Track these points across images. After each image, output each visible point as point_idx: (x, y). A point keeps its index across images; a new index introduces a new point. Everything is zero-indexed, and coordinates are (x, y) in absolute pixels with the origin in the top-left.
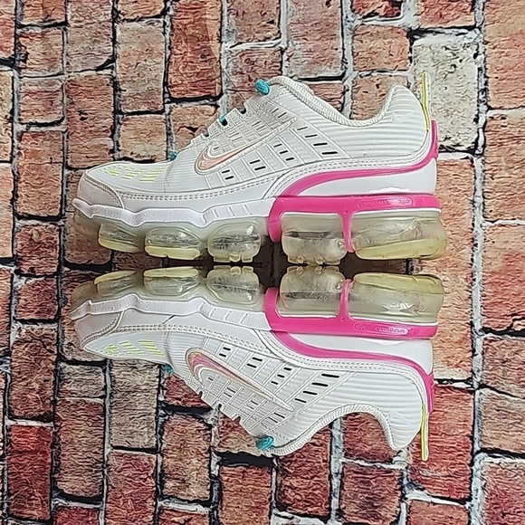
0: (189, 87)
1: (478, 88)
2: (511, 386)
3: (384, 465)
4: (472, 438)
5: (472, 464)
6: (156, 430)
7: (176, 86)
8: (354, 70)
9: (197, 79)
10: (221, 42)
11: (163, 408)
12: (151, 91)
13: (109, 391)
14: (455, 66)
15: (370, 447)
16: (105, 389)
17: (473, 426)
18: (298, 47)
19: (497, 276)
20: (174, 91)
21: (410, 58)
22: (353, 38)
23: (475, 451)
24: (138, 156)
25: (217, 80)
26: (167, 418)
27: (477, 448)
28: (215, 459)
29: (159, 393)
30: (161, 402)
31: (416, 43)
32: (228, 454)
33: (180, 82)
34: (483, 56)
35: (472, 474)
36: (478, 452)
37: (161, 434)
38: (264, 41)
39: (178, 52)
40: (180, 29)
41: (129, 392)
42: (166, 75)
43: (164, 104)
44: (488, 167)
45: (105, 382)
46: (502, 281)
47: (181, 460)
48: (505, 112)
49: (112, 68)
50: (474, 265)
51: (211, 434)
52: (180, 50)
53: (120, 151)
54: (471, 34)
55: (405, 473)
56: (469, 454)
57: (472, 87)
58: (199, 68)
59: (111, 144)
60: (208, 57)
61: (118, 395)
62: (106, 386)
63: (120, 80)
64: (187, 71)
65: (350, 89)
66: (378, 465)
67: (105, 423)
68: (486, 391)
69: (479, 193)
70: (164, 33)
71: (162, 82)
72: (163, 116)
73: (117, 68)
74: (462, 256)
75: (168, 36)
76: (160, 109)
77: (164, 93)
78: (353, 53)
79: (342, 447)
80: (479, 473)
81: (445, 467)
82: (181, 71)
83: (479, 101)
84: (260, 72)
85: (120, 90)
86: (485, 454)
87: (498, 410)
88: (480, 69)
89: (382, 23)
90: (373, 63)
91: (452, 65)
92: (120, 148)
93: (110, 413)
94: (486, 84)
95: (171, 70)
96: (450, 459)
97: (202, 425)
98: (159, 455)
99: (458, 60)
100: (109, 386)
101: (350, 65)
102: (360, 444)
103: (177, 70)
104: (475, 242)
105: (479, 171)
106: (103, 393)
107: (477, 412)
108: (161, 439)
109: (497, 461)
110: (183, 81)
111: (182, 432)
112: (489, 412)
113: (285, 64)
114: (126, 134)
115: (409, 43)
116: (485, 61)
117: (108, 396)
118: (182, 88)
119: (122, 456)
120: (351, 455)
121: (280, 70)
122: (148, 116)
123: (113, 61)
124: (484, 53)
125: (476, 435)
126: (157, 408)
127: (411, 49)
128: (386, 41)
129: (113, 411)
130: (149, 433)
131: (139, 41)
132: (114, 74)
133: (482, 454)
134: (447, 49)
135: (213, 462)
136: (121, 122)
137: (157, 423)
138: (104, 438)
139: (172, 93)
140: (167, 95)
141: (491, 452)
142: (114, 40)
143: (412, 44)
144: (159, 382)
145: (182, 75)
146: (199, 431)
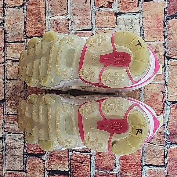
0: (34, 33)
1: (140, 34)
2: (155, 141)
3: (110, 172)
4: (142, 161)
5: (142, 170)
6: (23, 163)
7: (29, 32)
8: (96, 27)
9: (37, 30)
10: (46, 16)
11: (26, 155)
12: (19, 34)
13: (4, 148)
14: (132, 26)
15: (105, 166)
16: (3, 148)
17: (142, 156)
18: (75, 18)
19: (149, 102)
20: (28, 34)
21: (116, 23)
22: (95, 15)
23: (143, 165)
24: (14, 58)
25: (44, 30)
26: (27, 158)
27: (144, 164)
28: (47, 173)
29: (24, 149)
30: (25, 152)
31: (118, 17)
32: (52, 171)
33: (30, 31)
34: (142, 23)
35: (142, 174)
36: (144, 166)
37: (26, 164)
38: (62, 16)
39: (29, 19)
40: (30, 11)
41: (12, 149)
42: (25, 28)
43: (24, 39)
45: (3, 145)
46: (151, 103)
47: (33, 174)
48: (150, 43)
49: (3, 25)
50: (141, 98)
51: (45, 164)
52: (30, 19)
53: (7, 56)
54: (138, 15)
55: (118, 175)
56: (141, 167)
57: (138, 34)
58: (38, 25)
59: (3, 54)
60: (41, 22)
61: (8, 150)
62: (3, 147)
63: (7, 30)
64: (33, 27)
65: (95, 34)
66: (108, 172)
67: (3, 161)
70: (24, 12)
71: (23, 31)
72: (24, 43)
73: (6, 25)
74: (136, 94)
75: (25, 13)
76: (22, 40)
77: (24, 35)
78: (95, 21)
79: (95, 166)
80: (144, 173)
81: (132, 172)
82: (31, 27)
84: (61, 27)
85: (7, 33)
86: (147, 166)
87: (151, 150)
88: (141, 27)
89: (105, 10)
90: (103, 25)
91: (131, 26)
92: (7, 55)
93: (5, 157)
94: (143, 33)
95: (26, 26)
96: (134, 169)
97: (41, 160)
98: (25, 172)
99: (133, 24)
100: (4, 147)
101: (94, 25)
102: (101, 165)
103: (29, 26)
104: (141, 90)
106: (2, 150)
107: (143, 151)
108: (25, 166)
109: (151, 168)
110: (31, 30)
111: (34, 163)
112: (147, 151)
113: (70, 24)
114: (9, 50)
115: (115, 18)
116: (143, 25)
117: (4, 151)
118: (31, 33)
119: (10, 173)
120: (98, 169)
121: (68, 27)
122: (18, 43)
123: (4, 22)
124: (142, 21)
125: (143, 160)
126: (23, 155)
127: (116, 20)
128: (107, 17)
129: (6, 156)
130: (20, 164)
131: (14, 15)
132: (4, 28)
133: (145, 166)
134: (129, 20)
135: (46, 174)
136: (7, 45)
137: (24, 160)
138: (3, 167)
139: (27, 35)
140: (25, 36)
141: (149, 166)
142: (4, 15)
143: (116, 18)
144: (24, 144)
145: (31, 28)
146: (40, 162)
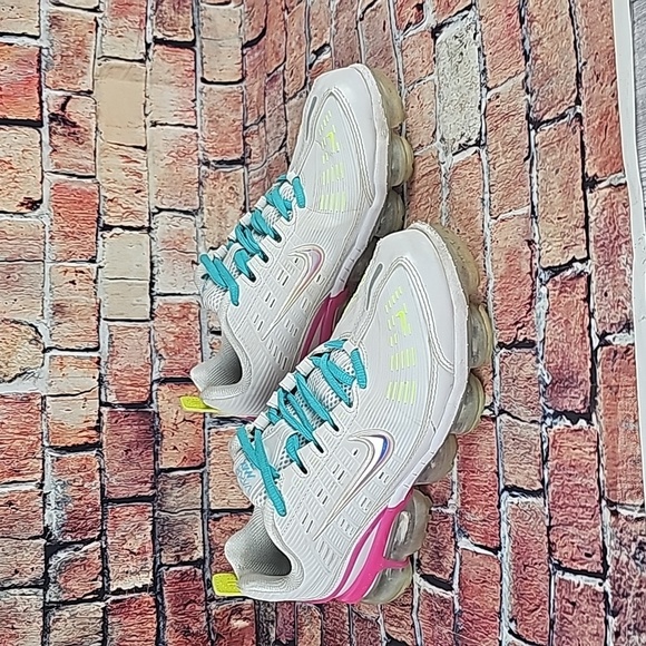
1: (480, 71)
2: (521, 409)
3: (443, 510)
4: (498, 474)
5: (499, 507)
8: (405, 88)
14: (462, 54)
17: (498, 460)
19: (504, 281)
21: (434, 59)
22: (402, 55)
23: (501, 489)
27: (502, 486)
31: (438, 41)
34: (480, 34)
35: (500, 517)
36: (503, 491)
44: (491, 156)
46: (507, 285)
48: (498, 90)
49: (286, 145)
50: (487, 271)
54: (471, 14)
55: (456, 519)
56: (497, 494)
57: (476, 71)
66: (440, 509)
68: (505, 417)
69: (487, 189)
73: (288, 144)
78: (403, 70)
80: (505, 516)
81: (481, 510)
83: (482, 85)
86: (509, 494)
87: (513, 439)
88: (479, 49)
89: (415, 32)
91: (460, 54)
94: (485, 63)
96: (484, 501)
99: (464, 46)
101: (403, 84)
104: (486, 245)
105: (485, 164)
107: (499, 443)
109: (515, 500)
112: (507, 442)
115: (433, 44)
116: (482, 39)
123: (286, 138)
124: (481, 30)
125: (501, 472)
127: (434, 50)
128: (420, 48)
132: (287, 151)
133: (505, 494)
134: (456, 37)
141: (511, 490)
143: (435, 43)
